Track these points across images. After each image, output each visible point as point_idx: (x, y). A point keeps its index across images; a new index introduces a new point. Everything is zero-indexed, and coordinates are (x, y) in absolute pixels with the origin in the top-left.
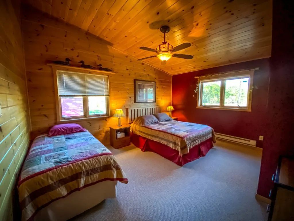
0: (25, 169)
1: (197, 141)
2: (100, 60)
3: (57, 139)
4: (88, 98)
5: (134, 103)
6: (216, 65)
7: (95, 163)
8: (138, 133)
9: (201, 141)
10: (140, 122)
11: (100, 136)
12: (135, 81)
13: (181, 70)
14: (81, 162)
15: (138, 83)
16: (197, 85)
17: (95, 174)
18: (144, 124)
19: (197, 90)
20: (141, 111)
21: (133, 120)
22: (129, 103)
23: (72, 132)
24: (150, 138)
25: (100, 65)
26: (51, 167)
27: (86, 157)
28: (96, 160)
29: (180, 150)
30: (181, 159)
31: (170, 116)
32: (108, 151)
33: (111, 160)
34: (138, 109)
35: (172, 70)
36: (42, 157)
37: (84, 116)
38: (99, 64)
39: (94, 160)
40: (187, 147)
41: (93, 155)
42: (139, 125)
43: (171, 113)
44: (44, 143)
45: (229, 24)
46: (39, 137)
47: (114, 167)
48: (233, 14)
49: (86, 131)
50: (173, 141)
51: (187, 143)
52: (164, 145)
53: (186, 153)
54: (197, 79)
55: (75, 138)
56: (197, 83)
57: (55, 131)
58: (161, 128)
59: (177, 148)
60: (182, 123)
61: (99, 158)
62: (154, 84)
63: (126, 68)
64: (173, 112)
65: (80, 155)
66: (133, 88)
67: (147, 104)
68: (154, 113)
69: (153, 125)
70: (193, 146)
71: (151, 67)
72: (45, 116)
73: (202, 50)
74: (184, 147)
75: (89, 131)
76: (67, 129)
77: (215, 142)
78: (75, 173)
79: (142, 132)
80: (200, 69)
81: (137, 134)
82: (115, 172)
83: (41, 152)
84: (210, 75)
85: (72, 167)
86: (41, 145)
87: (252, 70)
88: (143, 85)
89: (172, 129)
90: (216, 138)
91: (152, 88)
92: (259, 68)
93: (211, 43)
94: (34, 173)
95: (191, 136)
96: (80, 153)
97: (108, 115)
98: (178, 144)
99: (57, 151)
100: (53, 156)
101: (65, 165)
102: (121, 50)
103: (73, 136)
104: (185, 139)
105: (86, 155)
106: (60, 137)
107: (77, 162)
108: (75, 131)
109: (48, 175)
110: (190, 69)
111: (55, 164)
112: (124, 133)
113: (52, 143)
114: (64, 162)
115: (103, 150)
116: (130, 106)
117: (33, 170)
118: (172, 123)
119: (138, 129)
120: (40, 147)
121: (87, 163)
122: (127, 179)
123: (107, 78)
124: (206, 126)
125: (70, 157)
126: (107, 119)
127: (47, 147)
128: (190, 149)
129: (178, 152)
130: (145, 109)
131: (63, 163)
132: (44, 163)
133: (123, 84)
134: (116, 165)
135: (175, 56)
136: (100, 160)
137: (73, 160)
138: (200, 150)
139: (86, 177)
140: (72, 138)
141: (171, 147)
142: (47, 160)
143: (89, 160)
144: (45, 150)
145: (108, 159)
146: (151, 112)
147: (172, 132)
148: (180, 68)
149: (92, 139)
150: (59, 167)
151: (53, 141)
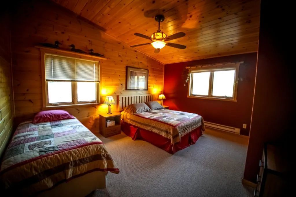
0: (6, 159)
1: (188, 130)
2: (92, 45)
3: (42, 126)
4: (77, 83)
5: (125, 91)
6: (206, 57)
7: (83, 152)
8: (129, 121)
9: (191, 129)
10: (131, 110)
11: (89, 124)
12: (127, 67)
13: (173, 59)
14: (69, 152)
15: (130, 70)
16: (188, 74)
17: (83, 164)
18: (136, 112)
19: (188, 80)
20: (133, 99)
21: (124, 108)
22: (121, 91)
23: (59, 119)
24: (142, 127)
25: (92, 50)
26: (35, 157)
27: (74, 146)
28: (85, 149)
29: (172, 139)
30: (173, 147)
31: (161, 104)
32: (98, 140)
33: (101, 150)
34: (129, 96)
35: (164, 59)
36: (25, 145)
37: (72, 102)
38: (90, 49)
39: (83, 149)
40: (179, 135)
41: (81, 144)
42: (130, 114)
43: (162, 102)
44: (28, 130)
45: (220, 18)
46: (23, 123)
47: (104, 157)
48: (223, 10)
49: (74, 119)
50: (165, 130)
51: (179, 132)
52: (156, 134)
53: (178, 141)
54: (188, 69)
55: (62, 125)
56: (188, 73)
57: (41, 117)
58: (153, 117)
59: (169, 137)
60: (173, 112)
61: (88, 147)
62: (146, 72)
63: (119, 54)
64: (164, 100)
65: (67, 144)
66: (125, 75)
67: (139, 92)
68: (145, 101)
69: (145, 113)
70: (184, 134)
71: (144, 55)
72: (30, 101)
73: (194, 41)
74: (176, 136)
75: (78, 118)
76: (53, 116)
77: (203, 131)
78: (61, 163)
79: (133, 121)
80: (191, 60)
81: (128, 123)
82: (106, 161)
83: (25, 140)
84: (200, 66)
85: (59, 157)
86: (25, 132)
87: (237, 63)
88: (135, 72)
89: (164, 118)
90: (205, 126)
91: (144, 76)
92: (244, 62)
93: (202, 35)
94: (16, 163)
95: (183, 124)
96: (67, 142)
97: (98, 102)
98: (170, 133)
99: (42, 140)
100: (38, 145)
101: (51, 155)
102: (114, 37)
103: (60, 123)
104: (177, 127)
105: (75, 144)
106: (45, 124)
107: (64, 151)
108: (62, 118)
109: (31, 166)
110: (181, 59)
111: (39, 154)
112: (114, 122)
113: (37, 130)
114: (50, 152)
115: (93, 139)
116: (121, 93)
117: (15, 159)
118: (164, 112)
119: (129, 118)
120: (24, 134)
121: (75, 153)
122: (118, 169)
123: (99, 64)
124: (196, 115)
125: (56, 146)
126: (97, 106)
127: (32, 134)
128: (181, 138)
129: (170, 140)
130: (137, 97)
131: (48, 152)
132: (28, 152)
133: (115, 70)
134: (107, 154)
135: (169, 45)
136: (89, 150)
137: (60, 150)
138: (190, 138)
139: (75, 167)
140: (59, 125)
141: (163, 135)
142: (31, 149)
143: (78, 150)
144: (29, 138)
145: (98, 148)
146: (143, 100)
147: (164, 120)
148: (172, 58)
149: (81, 127)
150: (45, 157)
151: (38, 128)
